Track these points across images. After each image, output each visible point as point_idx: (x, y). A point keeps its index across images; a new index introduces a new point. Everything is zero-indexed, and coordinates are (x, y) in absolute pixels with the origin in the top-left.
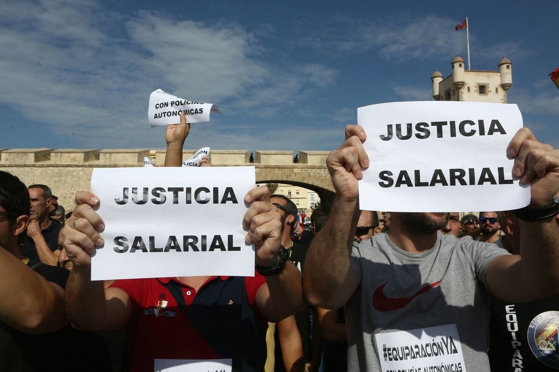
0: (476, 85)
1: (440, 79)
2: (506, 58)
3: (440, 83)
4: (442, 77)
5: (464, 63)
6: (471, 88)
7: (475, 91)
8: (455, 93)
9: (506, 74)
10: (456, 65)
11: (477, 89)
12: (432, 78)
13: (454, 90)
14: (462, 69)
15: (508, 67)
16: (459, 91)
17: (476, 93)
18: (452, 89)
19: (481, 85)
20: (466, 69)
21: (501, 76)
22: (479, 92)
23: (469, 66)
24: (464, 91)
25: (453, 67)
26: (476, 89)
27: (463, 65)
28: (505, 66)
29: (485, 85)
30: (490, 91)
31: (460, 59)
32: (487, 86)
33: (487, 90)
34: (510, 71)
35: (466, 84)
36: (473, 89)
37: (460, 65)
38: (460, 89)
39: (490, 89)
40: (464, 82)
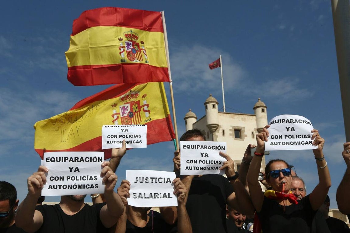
0: (231, 128)
1: (194, 120)
2: (261, 101)
3: (193, 124)
4: (196, 118)
5: (218, 104)
6: (225, 132)
7: (230, 135)
8: (209, 136)
9: (261, 117)
10: (210, 106)
11: (233, 132)
12: (185, 119)
13: (208, 133)
14: (216, 110)
15: (263, 110)
16: (213, 135)
17: (231, 137)
18: (206, 131)
19: (236, 128)
20: (220, 111)
21: (257, 120)
22: (234, 136)
23: (224, 108)
24: (218, 134)
25: (206, 107)
26: (231, 132)
27: (217, 106)
28: (259, 110)
29: (240, 128)
30: (246, 136)
31: (213, 99)
32: (243, 129)
33: (242, 134)
34: (265, 115)
35: (221, 126)
36: (227, 132)
37: (214, 106)
38: (214, 132)
39: (245, 133)
40: (218, 125)
